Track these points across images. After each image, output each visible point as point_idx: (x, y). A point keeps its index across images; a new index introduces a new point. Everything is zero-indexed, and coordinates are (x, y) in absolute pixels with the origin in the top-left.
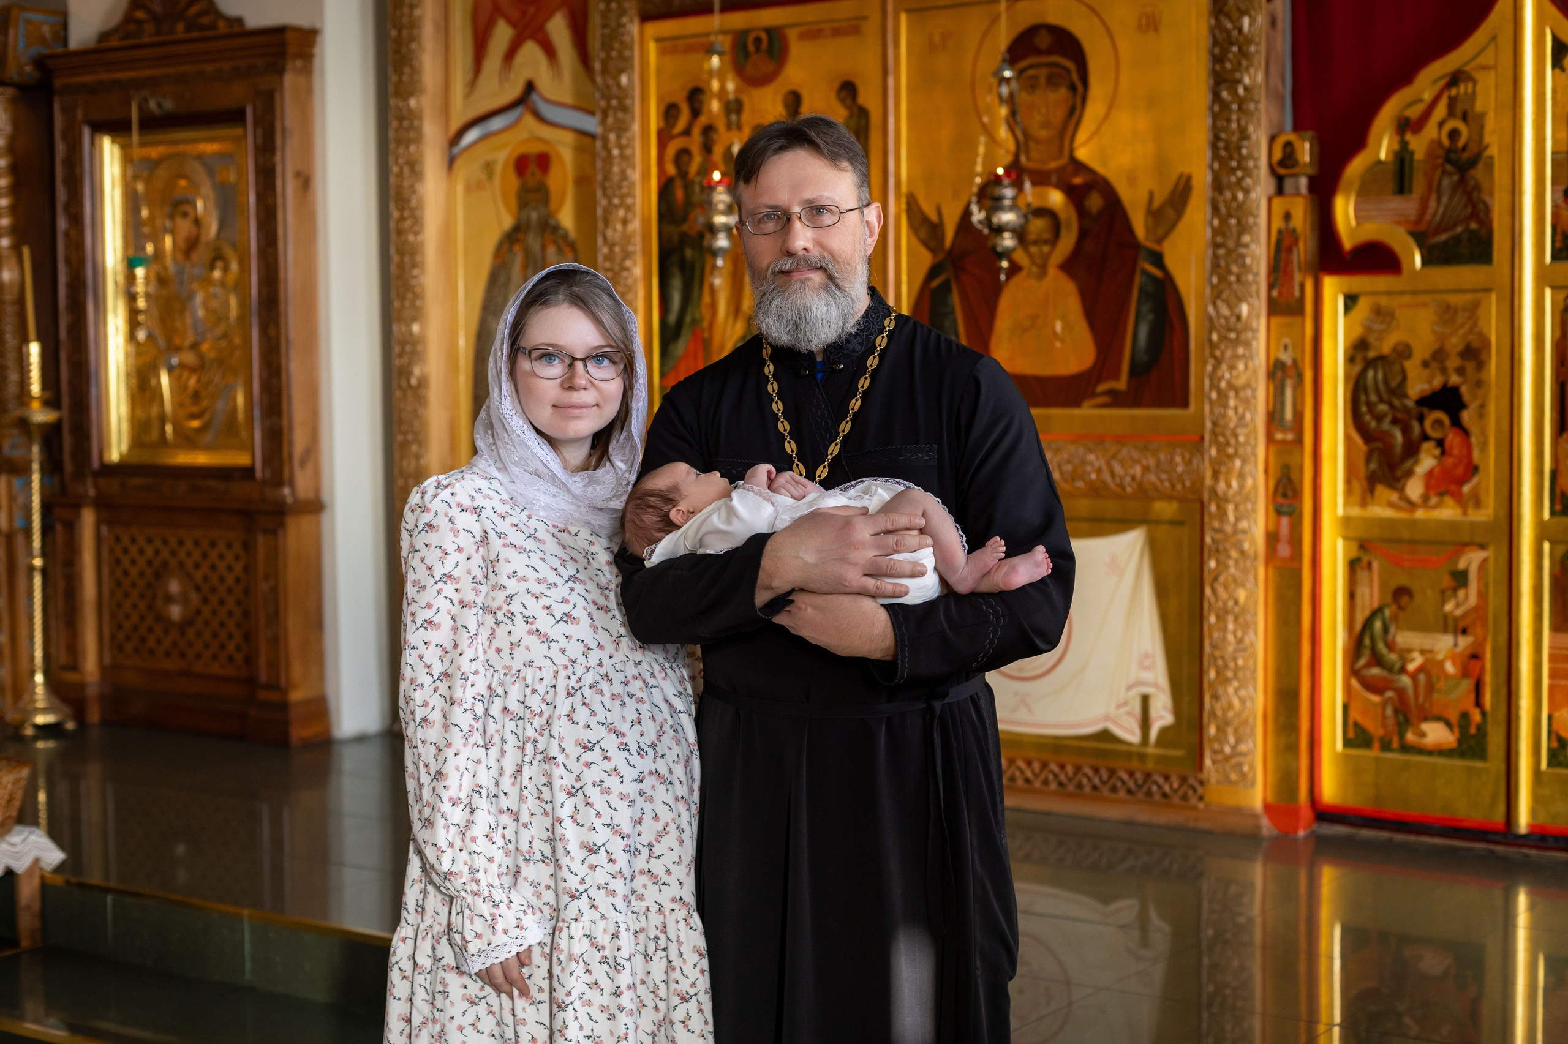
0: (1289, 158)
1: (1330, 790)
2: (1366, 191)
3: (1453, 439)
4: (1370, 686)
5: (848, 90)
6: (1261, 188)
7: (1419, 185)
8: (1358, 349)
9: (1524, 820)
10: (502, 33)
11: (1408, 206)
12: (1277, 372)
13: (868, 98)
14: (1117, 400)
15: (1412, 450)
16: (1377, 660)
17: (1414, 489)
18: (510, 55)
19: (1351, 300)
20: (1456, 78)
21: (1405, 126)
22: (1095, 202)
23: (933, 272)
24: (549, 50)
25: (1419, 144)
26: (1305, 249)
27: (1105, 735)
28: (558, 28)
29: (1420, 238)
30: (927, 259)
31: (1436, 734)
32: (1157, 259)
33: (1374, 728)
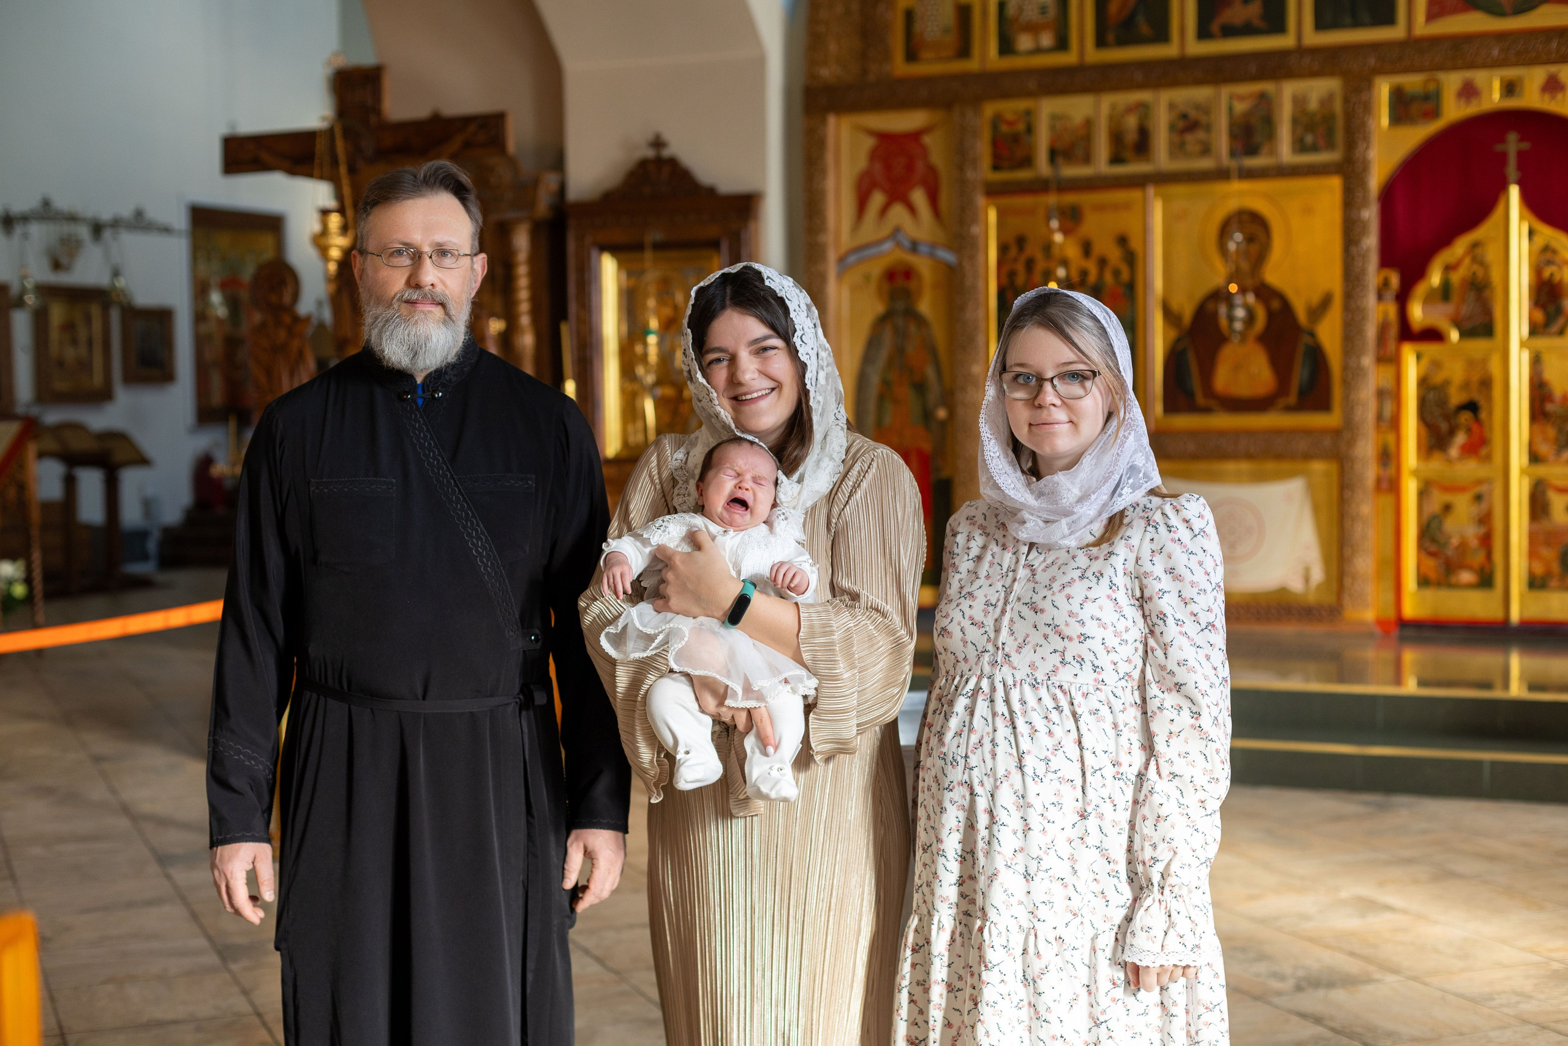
0: (1386, 283)
1: (1410, 610)
2: (1428, 300)
3: (1475, 428)
4: (1433, 554)
5: (1122, 241)
6: (1371, 300)
7: (1455, 297)
8: (1423, 383)
9: (1515, 615)
10: (877, 199)
11: (1449, 308)
12: (1381, 394)
13: (1135, 244)
14: (1289, 409)
15: (1452, 432)
16: (1434, 540)
17: (1454, 452)
18: (884, 211)
19: (1419, 357)
20: (1475, 245)
21: (1448, 268)
22: (1276, 304)
23: (1178, 340)
24: (912, 209)
25: (1456, 278)
26: (1393, 331)
27: (1283, 591)
28: (919, 197)
29: (1457, 323)
30: (1173, 334)
31: (1466, 577)
32: (1312, 334)
33: (1432, 575)
